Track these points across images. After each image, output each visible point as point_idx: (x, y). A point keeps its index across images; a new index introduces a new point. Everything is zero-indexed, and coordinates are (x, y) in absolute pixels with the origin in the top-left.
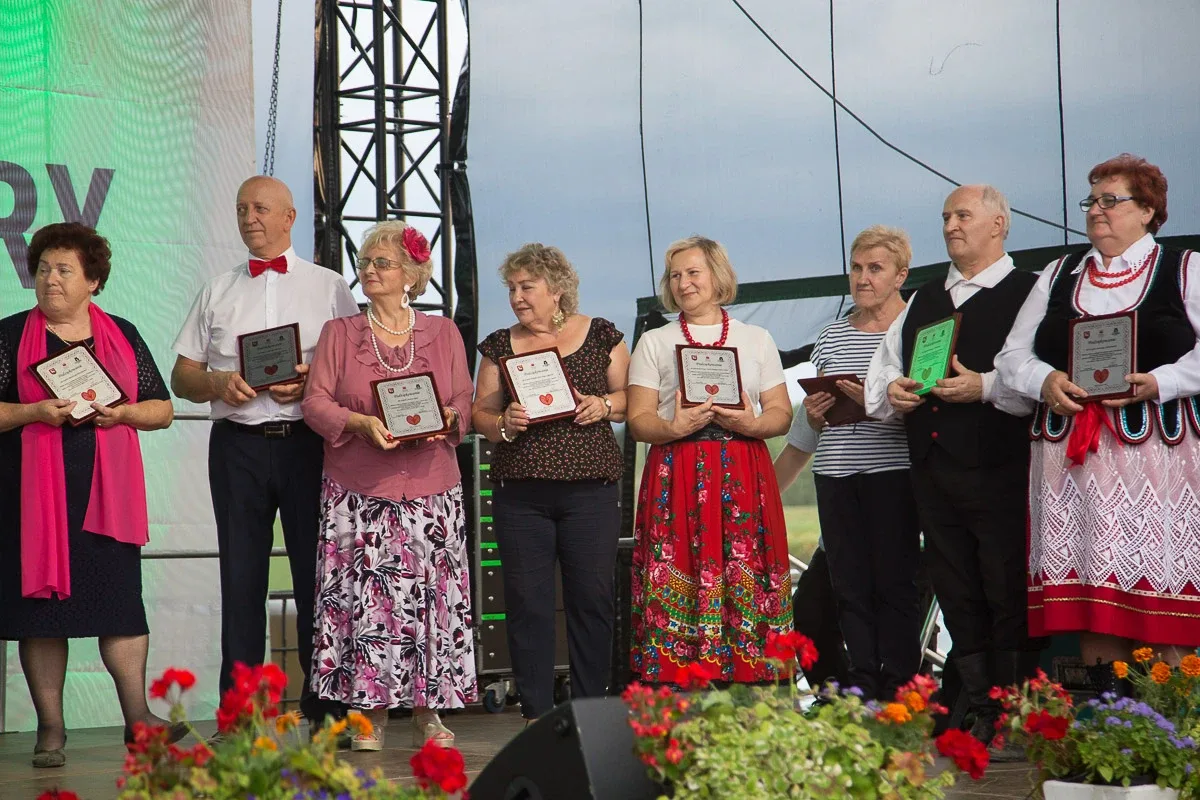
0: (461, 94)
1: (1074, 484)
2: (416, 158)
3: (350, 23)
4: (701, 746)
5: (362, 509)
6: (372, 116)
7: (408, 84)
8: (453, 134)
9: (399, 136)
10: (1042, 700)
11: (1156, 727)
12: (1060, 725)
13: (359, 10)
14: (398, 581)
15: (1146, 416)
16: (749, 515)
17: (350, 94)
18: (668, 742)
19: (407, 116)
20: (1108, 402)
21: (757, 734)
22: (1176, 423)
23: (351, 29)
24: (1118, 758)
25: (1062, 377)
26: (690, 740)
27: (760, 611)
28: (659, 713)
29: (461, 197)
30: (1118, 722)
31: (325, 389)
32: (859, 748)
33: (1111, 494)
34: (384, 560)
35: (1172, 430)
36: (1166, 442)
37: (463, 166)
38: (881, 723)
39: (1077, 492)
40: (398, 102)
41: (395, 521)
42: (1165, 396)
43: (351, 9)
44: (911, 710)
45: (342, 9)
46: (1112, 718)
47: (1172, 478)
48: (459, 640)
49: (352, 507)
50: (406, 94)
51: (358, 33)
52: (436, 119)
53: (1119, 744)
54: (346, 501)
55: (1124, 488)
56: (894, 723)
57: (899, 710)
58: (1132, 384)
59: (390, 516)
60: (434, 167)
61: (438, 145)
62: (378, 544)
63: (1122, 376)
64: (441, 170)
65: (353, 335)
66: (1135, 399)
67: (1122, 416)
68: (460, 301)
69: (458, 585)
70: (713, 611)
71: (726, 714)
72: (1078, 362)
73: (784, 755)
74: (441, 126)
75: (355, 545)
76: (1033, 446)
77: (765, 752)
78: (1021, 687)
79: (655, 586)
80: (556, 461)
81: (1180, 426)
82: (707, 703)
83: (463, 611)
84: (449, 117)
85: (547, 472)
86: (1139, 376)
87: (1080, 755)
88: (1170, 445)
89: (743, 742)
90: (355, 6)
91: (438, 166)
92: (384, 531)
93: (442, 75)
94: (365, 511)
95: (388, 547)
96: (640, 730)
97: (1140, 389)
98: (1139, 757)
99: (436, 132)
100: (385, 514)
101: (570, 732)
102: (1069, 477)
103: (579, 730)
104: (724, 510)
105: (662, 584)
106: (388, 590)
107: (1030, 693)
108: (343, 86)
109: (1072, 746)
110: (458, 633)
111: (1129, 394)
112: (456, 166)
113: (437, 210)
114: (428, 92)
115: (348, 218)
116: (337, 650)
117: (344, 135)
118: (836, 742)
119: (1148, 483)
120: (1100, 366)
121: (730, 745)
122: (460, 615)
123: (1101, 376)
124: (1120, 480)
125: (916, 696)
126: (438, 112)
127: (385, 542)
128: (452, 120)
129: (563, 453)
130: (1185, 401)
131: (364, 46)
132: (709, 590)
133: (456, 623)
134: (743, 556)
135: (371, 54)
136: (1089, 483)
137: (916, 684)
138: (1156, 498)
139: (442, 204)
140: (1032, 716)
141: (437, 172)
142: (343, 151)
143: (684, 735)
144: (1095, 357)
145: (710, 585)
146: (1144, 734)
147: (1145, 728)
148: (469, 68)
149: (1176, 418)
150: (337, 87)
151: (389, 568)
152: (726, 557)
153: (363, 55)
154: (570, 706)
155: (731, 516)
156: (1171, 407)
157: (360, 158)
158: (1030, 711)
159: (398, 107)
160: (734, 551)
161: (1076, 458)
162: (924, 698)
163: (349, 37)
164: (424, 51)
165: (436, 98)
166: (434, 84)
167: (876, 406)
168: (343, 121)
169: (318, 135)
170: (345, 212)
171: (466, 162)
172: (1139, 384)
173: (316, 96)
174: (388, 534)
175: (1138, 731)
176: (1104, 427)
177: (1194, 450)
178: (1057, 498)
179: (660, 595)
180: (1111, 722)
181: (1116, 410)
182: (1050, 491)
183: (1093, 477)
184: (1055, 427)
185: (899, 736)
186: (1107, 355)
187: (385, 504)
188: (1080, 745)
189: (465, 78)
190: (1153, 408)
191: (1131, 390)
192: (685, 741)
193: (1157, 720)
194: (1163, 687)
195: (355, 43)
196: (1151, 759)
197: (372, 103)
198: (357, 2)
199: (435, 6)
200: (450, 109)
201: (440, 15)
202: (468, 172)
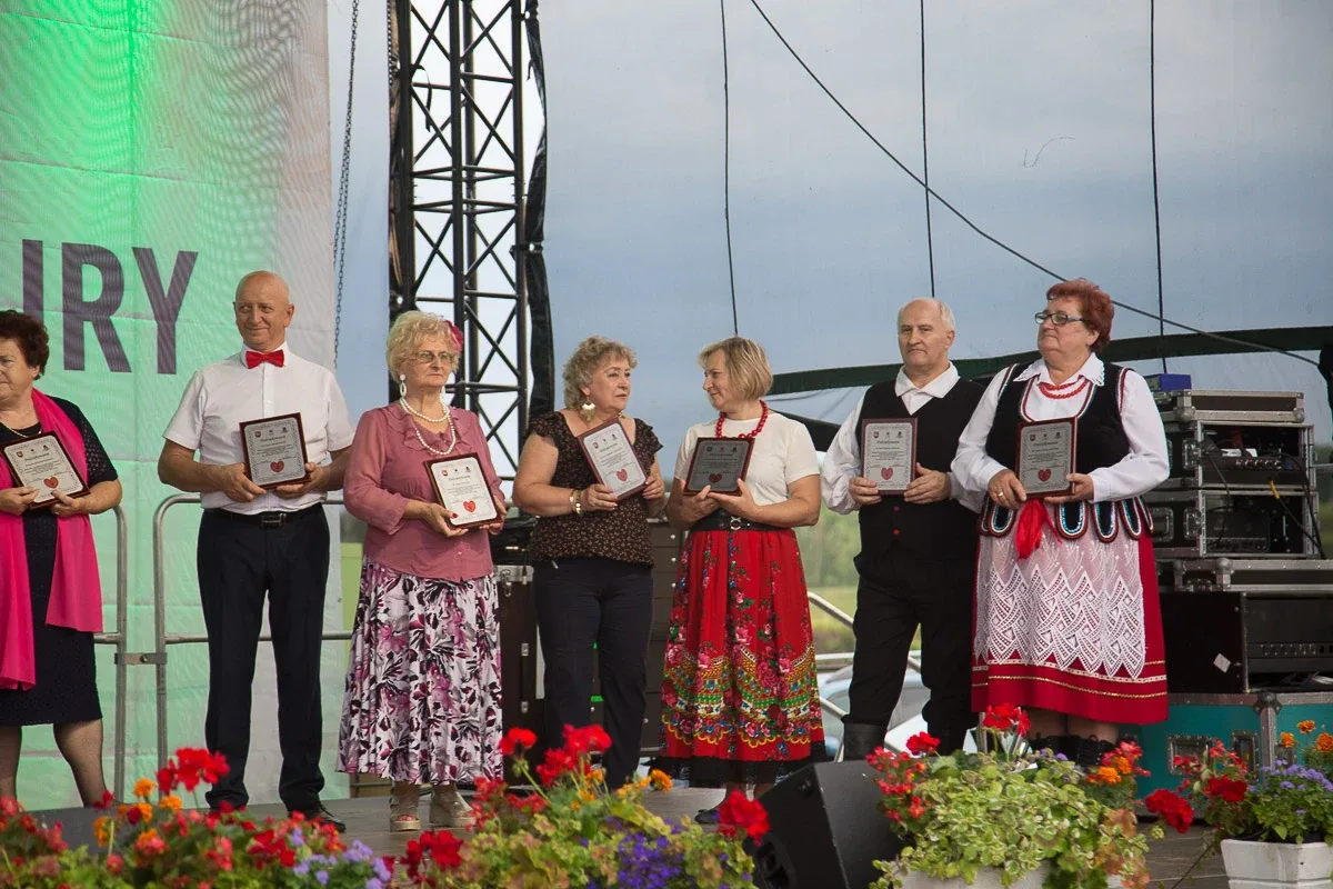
0: (536, 176)
1: (1020, 574)
2: (490, 241)
3: (425, 103)
4: (938, 803)
5: (418, 591)
6: (449, 197)
7: (480, 165)
8: (530, 216)
9: (472, 216)
10: (1220, 767)
11: (1325, 790)
12: (1239, 788)
13: (434, 91)
15: (1082, 514)
16: (752, 602)
17: (425, 174)
18: (909, 800)
19: (479, 197)
20: (1049, 498)
21: (990, 793)
22: (1110, 523)
23: (426, 109)
24: (1292, 818)
26: (929, 798)
27: (772, 694)
28: (902, 774)
29: (537, 279)
30: (1291, 786)
31: (368, 476)
32: (1081, 805)
33: (1053, 582)
34: (441, 641)
35: (1106, 528)
36: (1102, 540)
37: (539, 248)
38: (1092, 784)
39: (1023, 580)
40: (471, 182)
41: (451, 601)
43: (426, 90)
44: (1120, 773)
45: (416, 89)
46: (1286, 783)
47: (1108, 571)
48: (490, 718)
49: (407, 589)
50: (478, 175)
51: (432, 113)
52: (511, 201)
53: (1293, 805)
54: (400, 584)
55: (1064, 578)
56: (1106, 783)
57: (1110, 772)
58: (1071, 483)
59: (448, 597)
60: (508, 248)
61: (513, 227)
62: (435, 625)
63: (1064, 475)
64: (517, 251)
66: (1074, 497)
67: (1062, 511)
68: (535, 383)
69: (493, 666)
70: (707, 691)
71: (953, 777)
72: (1025, 462)
73: (1016, 811)
74: (517, 207)
75: (412, 627)
76: (983, 540)
77: (998, 808)
78: (1200, 754)
79: (669, 666)
80: (620, 543)
81: (1113, 526)
82: (935, 767)
83: (495, 691)
84: (525, 198)
85: (612, 552)
86: (1078, 476)
87: (1255, 816)
88: (1107, 542)
89: (977, 800)
90: (430, 87)
91: (513, 247)
92: (441, 613)
93: (517, 156)
94: (422, 593)
95: (446, 627)
96: (888, 788)
97: (1079, 488)
98: (1311, 817)
99: (511, 214)
100: (442, 595)
101: (814, 792)
102: (1016, 567)
103: (822, 789)
104: (729, 595)
105: (676, 664)
106: (444, 670)
107: (1210, 762)
108: (418, 167)
109: (1247, 808)
110: (490, 712)
111: (1068, 492)
112: (532, 247)
113: (512, 292)
114: (502, 174)
115: (421, 299)
116: (394, 731)
117: (418, 215)
118: (1056, 799)
119: (1085, 574)
120: (1043, 466)
121: (965, 803)
122: (493, 695)
123: (1044, 475)
124: (1061, 570)
125: (1124, 760)
126: (513, 193)
127: (442, 623)
128: (528, 200)
130: (1118, 504)
131: (439, 125)
132: (704, 671)
133: (490, 702)
134: (745, 640)
135: (447, 133)
136: (1034, 572)
137: (1122, 750)
138: (1091, 588)
139: (518, 286)
140: (1212, 781)
141: (512, 253)
142: (417, 233)
143: (925, 793)
144: (1039, 458)
145: (705, 666)
146: (1315, 797)
147: (1316, 791)
148: (546, 150)
149: (1110, 519)
150: (411, 168)
151: (446, 648)
153: (438, 134)
154: (812, 768)
155: (735, 601)
156: (1105, 506)
157: (435, 241)
158: (1209, 777)
159: (471, 188)
160: (737, 636)
161: (1025, 550)
162: (1130, 763)
163: (424, 116)
164: (498, 130)
165: (511, 179)
166: (509, 165)
167: (840, 500)
168: (417, 202)
169: (393, 215)
170: (419, 293)
171: (543, 244)
172: (1077, 483)
173: (391, 177)
174: (445, 615)
175: (1310, 793)
176: (1045, 525)
177: (1127, 546)
178: (1005, 586)
179: (674, 675)
180: (1285, 786)
181: (1056, 506)
182: (999, 579)
183: (1037, 568)
184: (1000, 524)
185: (1109, 796)
186: (1050, 457)
187: (442, 586)
188: (1255, 806)
189: (541, 160)
190: (1090, 508)
191: (1070, 489)
192: (924, 799)
193: (1325, 785)
194: (1326, 756)
195: (430, 122)
196: (1321, 819)
197: (449, 184)
198: (432, 83)
199: (509, 87)
200: (526, 190)
201: (516, 96)
202: (544, 253)
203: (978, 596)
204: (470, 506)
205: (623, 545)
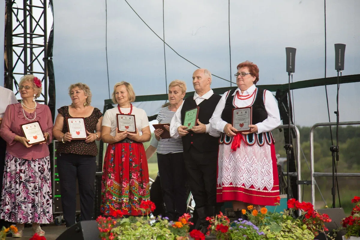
0: (51, 37)
1: (232, 157)
2: (37, 56)
3: (16, 14)
4: (120, 235)
5: (19, 162)
6: (23, 42)
7: (34, 33)
8: (48, 49)
9: (31, 49)
10: (221, 221)
11: (253, 229)
12: (226, 228)
13: (19, 10)
14: (30, 184)
15: (254, 138)
16: (137, 165)
17: (16, 35)
18: (110, 234)
19: (34, 43)
20: (243, 133)
21: (137, 231)
22: (262, 140)
23: (16, 16)
24: (242, 238)
25: (230, 125)
26: (116, 233)
27: (140, 194)
28: (107, 225)
29: (51, 68)
30: (243, 227)
31: (7, 126)
32: (167, 235)
33: (244, 160)
34: (26, 178)
35: (261, 142)
36: (259, 145)
37: (51, 59)
38: (174, 228)
39: (233, 159)
40: (31, 38)
41: (29, 165)
42: (259, 132)
43: (17, 10)
44: (183, 224)
45: (14, 10)
46: (241, 226)
47: (261, 156)
48: (48, 202)
49: (16, 161)
50: (34, 36)
51: (19, 17)
52: (43, 44)
53: (243, 234)
54: (14, 159)
55: (247, 158)
56: (178, 228)
57: (179, 224)
58: (251, 128)
59: (28, 164)
60: (42, 58)
61: (44, 52)
62: (24, 173)
63: (248, 125)
64: (45, 59)
65: (17, 109)
66: (251, 132)
67: (247, 137)
68: (50, 100)
69: (48, 186)
70: (126, 194)
71: (128, 225)
72: (235, 121)
73: (145, 238)
74: (44, 46)
75: (17, 173)
76: (220, 146)
77: (139, 237)
78: (215, 217)
79: (109, 186)
80: (78, 149)
81: (263, 141)
82: (122, 222)
83: (49, 194)
84: (47, 43)
85: (75, 152)
86: (253, 126)
87: (231, 237)
88: (260, 146)
89: (133, 233)
90: (18, 9)
91: (43, 58)
92: (26, 169)
93: (45, 31)
94: (20, 163)
95: (27, 174)
96: (101, 230)
97: (253, 129)
98: (248, 238)
99: (43, 48)
100: (26, 163)
101: (80, 231)
102: (231, 155)
103: (83, 230)
104: (130, 164)
105: (111, 186)
106: (27, 187)
107: (218, 219)
108: (14, 33)
109: (229, 234)
110: (48, 200)
111: (250, 131)
112: (49, 58)
113: (43, 72)
114: (41, 36)
115: (15, 74)
116: (11, 206)
117: (14, 48)
118: (160, 233)
119: (254, 157)
120: (241, 122)
121: (128, 235)
122: (49, 195)
123: (242, 125)
124: (246, 156)
125: (184, 220)
126: (44, 42)
127: (27, 172)
128: (48, 44)
129: (81, 146)
130: (264, 133)
131: (21, 21)
132: (125, 188)
133: (47, 197)
134: (135, 178)
135: (23, 24)
136: (237, 156)
137: (184, 216)
138: (256, 162)
139: (45, 70)
140: (218, 226)
141: (43, 60)
142: (14, 53)
143: (115, 231)
144: (240, 120)
145: (125, 186)
146: (250, 231)
147: (250, 229)
148: (53, 29)
149: (262, 138)
150: (12, 33)
151: (28, 180)
152: (130, 178)
153: (20, 24)
154: (80, 223)
155: (132, 165)
156: (261, 135)
157: (19, 55)
158: (217, 224)
159: (31, 40)
160: (133, 176)
161: (234, 149)
162: (186, 220)
163: (16, 18)
164: (39, 23)
165: (43, 38)
166: (43, 33)
167: (173, 134)
168: (14, 44)
169: (6, 48)
170: (14, 72)
171: (52, 57)
172: (252, 128)
173: (5, 36)
174: (27, 170)
175: (248, 230)
176: (242, 140)
177: (267, 148)
178: (228, 161)
179: (110, 189)
180: (241, 227)
181: (245, 135)
182: (226, 159)
183: (238, 155)
184: (228, 140)
185: (179, 231)
186: (243, 119)
187: (26, 160)
188: (232, 234)
189: (52, 32)
190: (256, 135)
191: (250, 130)
192: (115, 233)
193: (254, 227)
194: (256, 217)
195: (18, 20)
196: (252, 238)
197: (23, 38)
198: (18, 7)
199: (43, 9)
200: (48, 41)
201: (45, 12)
202: (53, 60)
203: (219, 164)
204: (35, 138)
205: (79, 149)
